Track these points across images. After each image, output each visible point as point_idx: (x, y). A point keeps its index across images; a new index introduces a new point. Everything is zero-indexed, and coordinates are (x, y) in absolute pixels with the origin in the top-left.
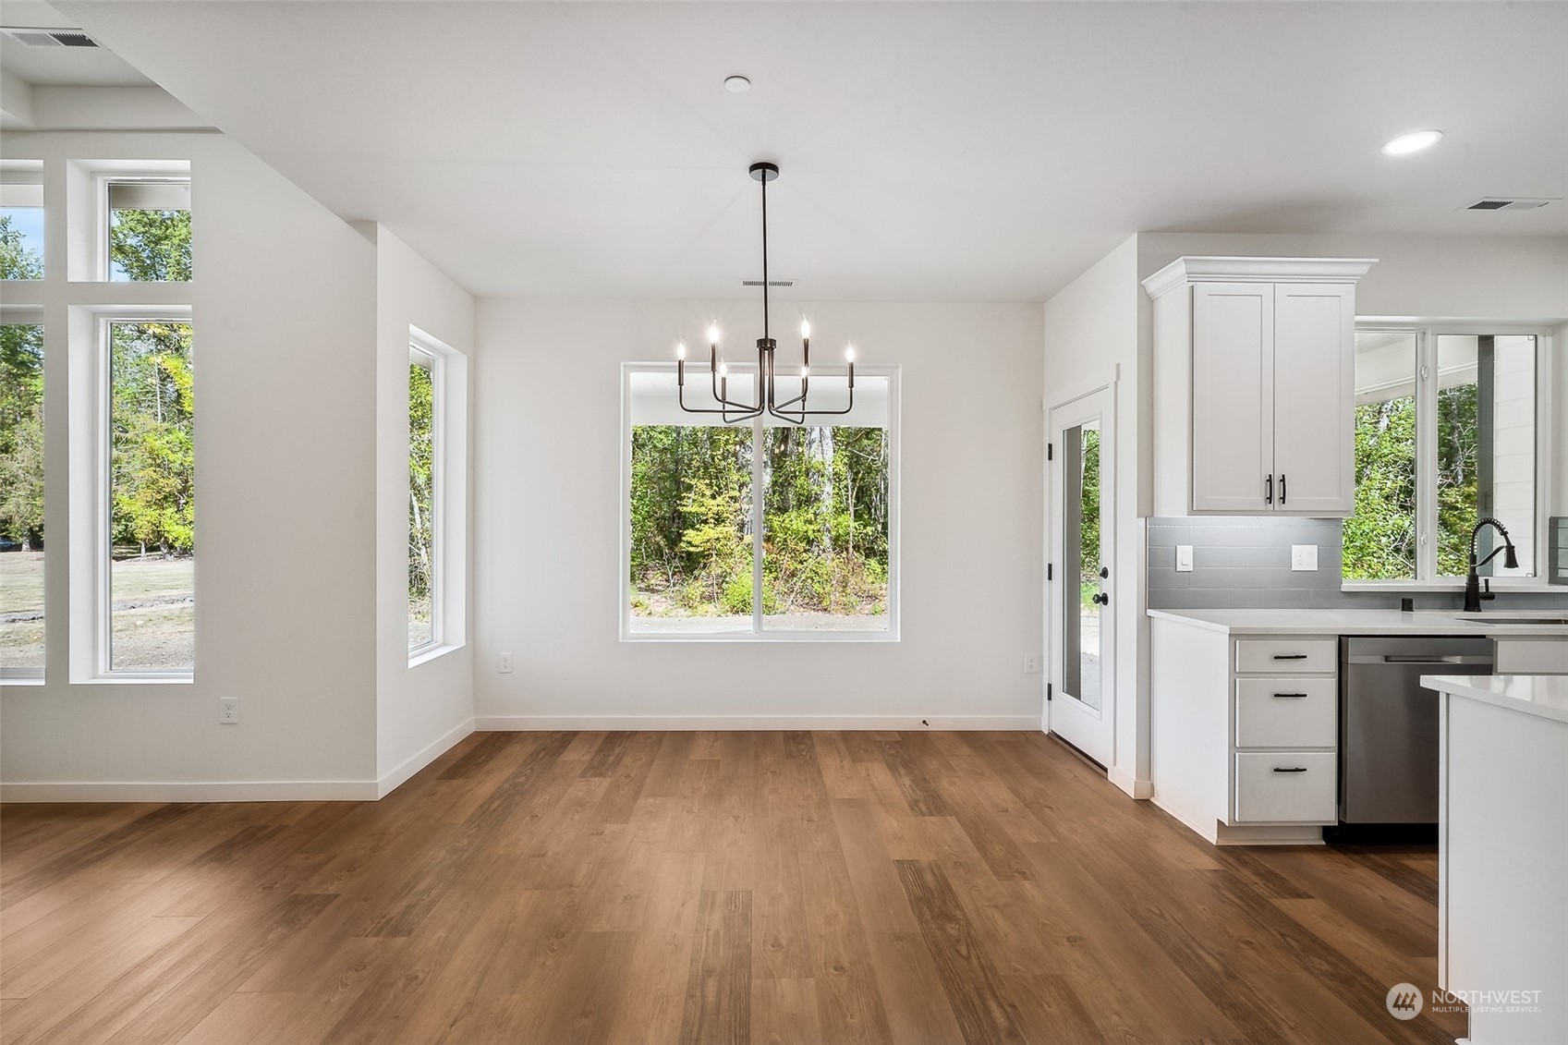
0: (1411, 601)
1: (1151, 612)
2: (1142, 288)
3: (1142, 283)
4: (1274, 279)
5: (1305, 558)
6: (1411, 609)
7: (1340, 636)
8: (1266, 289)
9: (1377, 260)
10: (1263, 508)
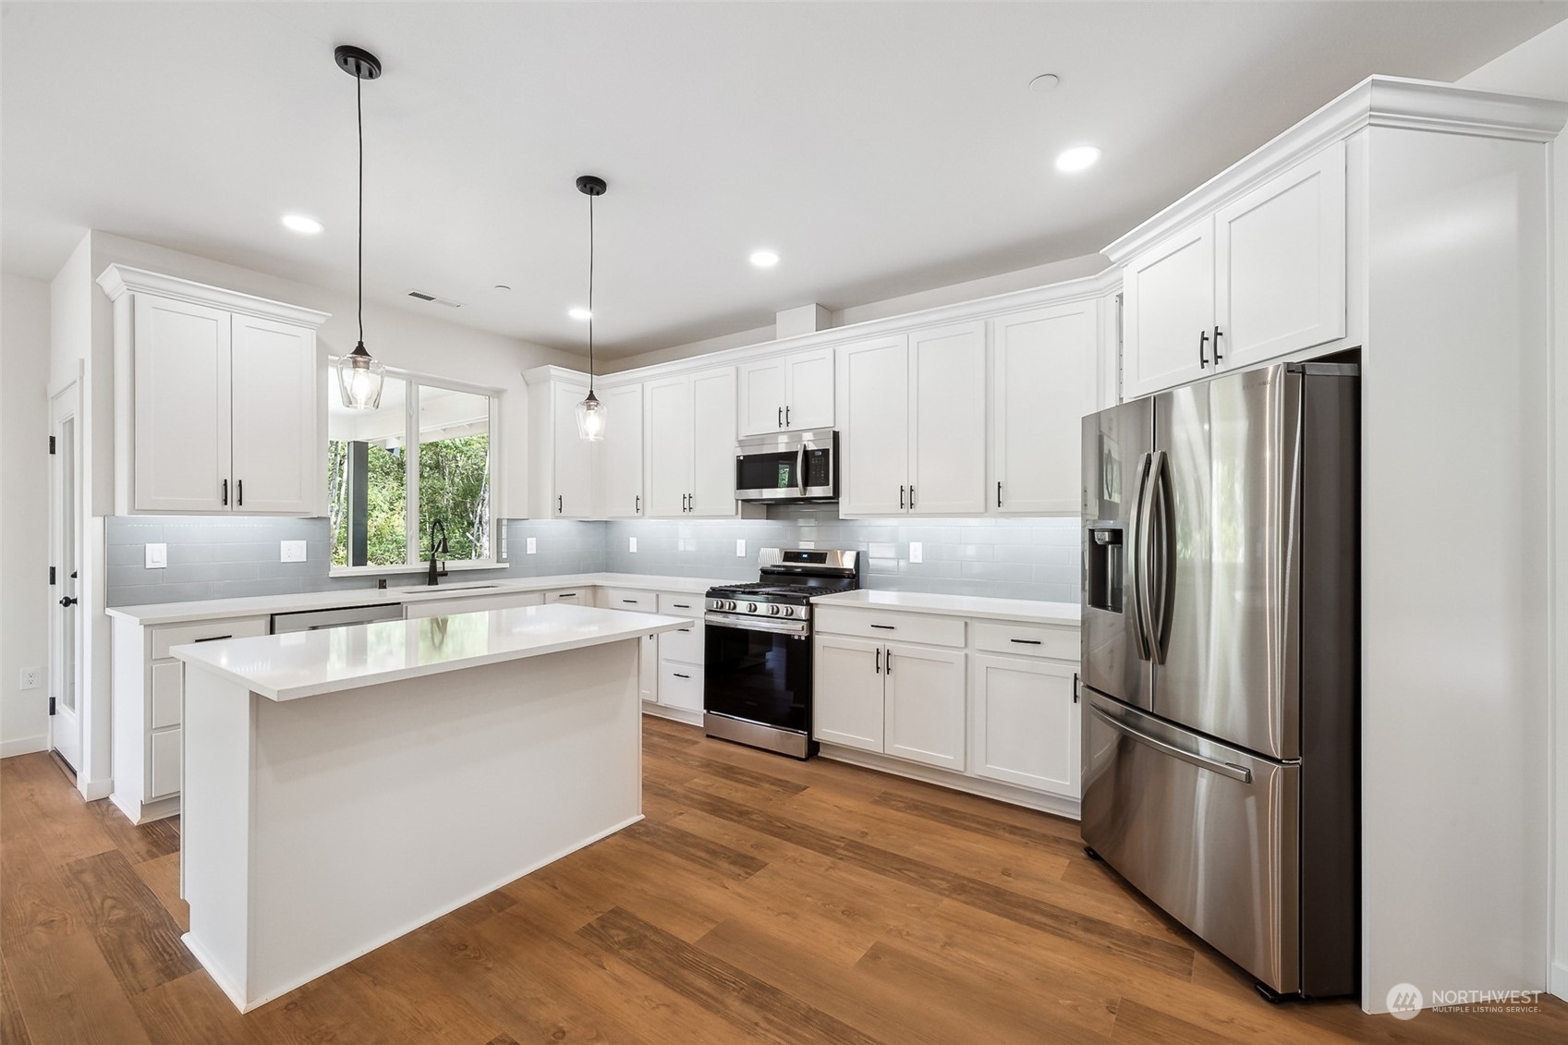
0: (385, 581)
1: (109, 611)
2: (97, 287)
3: (97, 280)
4: (232, 309)
5: (294, 551)
6: (385, 587)
7: (272, 615)
8: (223, 317)
9: (330, 315)
10: (220, 509)
